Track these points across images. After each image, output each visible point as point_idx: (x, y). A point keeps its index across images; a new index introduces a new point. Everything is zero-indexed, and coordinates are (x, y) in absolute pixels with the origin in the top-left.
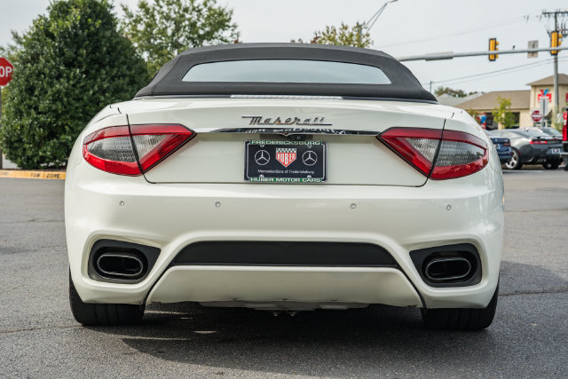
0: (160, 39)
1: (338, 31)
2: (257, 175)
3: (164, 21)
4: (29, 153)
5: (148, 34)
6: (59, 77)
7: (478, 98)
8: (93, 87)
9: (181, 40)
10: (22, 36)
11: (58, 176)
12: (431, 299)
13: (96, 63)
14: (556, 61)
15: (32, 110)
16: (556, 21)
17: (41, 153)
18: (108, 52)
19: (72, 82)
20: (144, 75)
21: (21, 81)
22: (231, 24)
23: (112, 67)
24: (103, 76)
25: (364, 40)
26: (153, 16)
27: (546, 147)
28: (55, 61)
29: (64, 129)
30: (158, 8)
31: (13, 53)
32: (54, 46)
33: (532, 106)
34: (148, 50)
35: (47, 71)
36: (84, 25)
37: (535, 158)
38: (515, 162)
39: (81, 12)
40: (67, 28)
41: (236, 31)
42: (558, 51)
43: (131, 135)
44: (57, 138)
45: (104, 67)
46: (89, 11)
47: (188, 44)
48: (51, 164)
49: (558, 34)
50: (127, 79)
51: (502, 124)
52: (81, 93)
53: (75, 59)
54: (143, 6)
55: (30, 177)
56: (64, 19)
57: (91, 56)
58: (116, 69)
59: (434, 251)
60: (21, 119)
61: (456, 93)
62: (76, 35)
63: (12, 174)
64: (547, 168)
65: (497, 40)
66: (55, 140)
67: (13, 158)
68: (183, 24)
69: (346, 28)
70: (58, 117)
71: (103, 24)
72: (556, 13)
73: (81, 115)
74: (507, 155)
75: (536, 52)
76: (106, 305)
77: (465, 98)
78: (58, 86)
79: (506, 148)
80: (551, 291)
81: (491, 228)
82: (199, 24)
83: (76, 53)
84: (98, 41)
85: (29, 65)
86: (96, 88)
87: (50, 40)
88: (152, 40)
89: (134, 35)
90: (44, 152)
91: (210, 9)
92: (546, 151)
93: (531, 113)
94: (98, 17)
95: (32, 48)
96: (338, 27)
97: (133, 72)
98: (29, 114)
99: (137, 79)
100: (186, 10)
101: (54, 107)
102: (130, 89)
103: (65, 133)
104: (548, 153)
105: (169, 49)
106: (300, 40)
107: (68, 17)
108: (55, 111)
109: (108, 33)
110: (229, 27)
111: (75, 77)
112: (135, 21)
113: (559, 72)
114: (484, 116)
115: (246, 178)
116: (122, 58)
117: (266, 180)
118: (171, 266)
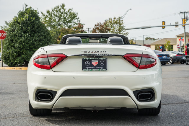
0: (54, 23)
1: (112, 19)
3: (55, 17)
4: (12, 61)
5: (50, 21)
6: (21, 36)
7: (160, 41)
8: (32, 39)
9: (61, 23)
10: (8, 23)
11: (21, 69)
12: (140, 105)
13: (33, 32)
14: (185, 28)
15: (13, 47)
16: (184, 15)
17: (15, 61)
18: (37, 28)
19: (25, 38)
20: (49, 35)
21: (9, 38)
22: (77, 17)
23: (39, 33)
24: (36, 36)
25: (121, 22)
26: (51, 15)
27: (181, 57)
28: (20, 31)
29: (23, 53)
30: (53, 13)
31: (5, 28)
32: (19, 26)
33: (177, 43)
34: (50, 26)
35: (17, 34)
36: (29, 19)
37: (178, 61)
38: (171, 62)
39: (28, 15)
40: (24, 20)
41: (79, 20)
42: (185, 25)
43: (48, 57)
44: (21, 56)
45: (36, 33)
46: (31, 15)
47: (63, 24)
48: (19, 65)
49: (185, 19)
50: (43, 37)
51: (167, 49)
52: (28, 41)
53: (26, 31)
54: (48, 12)
55: (12, 69)
56: (23, 17)
57: (32, 29)
58: (40, 33)
59: (140, 91)
60: (9, 50)
61: (152, 39)
62: (27, 22)
63: (6, 68)
64: (182, 64)
65: (165, 22)
66: (20, 57)
67: (6, 63)
68: (62, 18)
69: (115, 18)
70: (21, 49)
71: (36, 19)
72: (184, 13)
73: (29, 49)
74: (169, 59)
75: (178, 25)
76: (40, 109)
77: (155, 41)
78: (21, 39)
79: (168, 57)
80: (179, 103)
81: (158, 84)
82: (67, 18)
83: (27, 28)
84: (34, 24)
85: (12, 33)
86: (33, 40)
87: (18, 25)
88: (51, 23)
89: (45, 22)
90: (17, 61)
91: (70, 13)
92: (181, 58)
93: (177, 45)
94: (34, 17)
95: (13, 27)
96: (113, 18)
97: (45, 34)
98: (12, 49)
99: (47, 37)
100: (62, 13)
101: (20, 46)
102: (45, 40)
103: (23, 55)
104: (182, 59)
105: (57, 26)
106: (100, 23)
107: (24, 17)
108: (20, 47)
109: (37, 22)
110: (77, 18)
111: (26, 36)
112: (45, 17)
113: (186, 32)
114: (161, 46)
115: (83, 70)
116: (42, 30)
117: (89, 70)
118: (60, 96)
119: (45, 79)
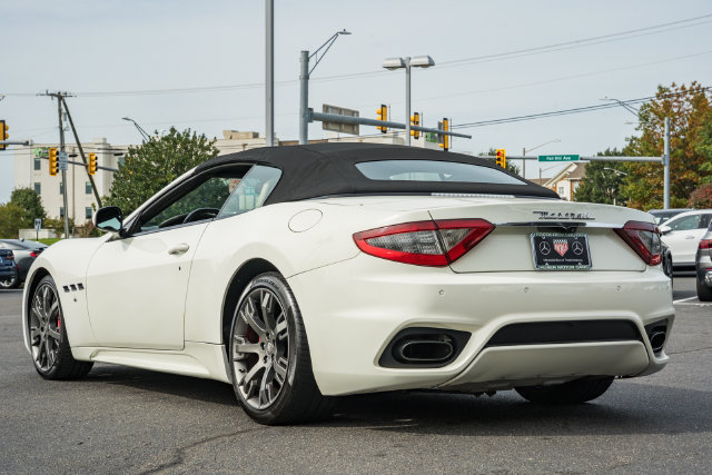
2: (544, 263)
43: (437, 229)
115: (537, 267)
117: (549, 267)
118: (485, 347)
119: (441, 296)
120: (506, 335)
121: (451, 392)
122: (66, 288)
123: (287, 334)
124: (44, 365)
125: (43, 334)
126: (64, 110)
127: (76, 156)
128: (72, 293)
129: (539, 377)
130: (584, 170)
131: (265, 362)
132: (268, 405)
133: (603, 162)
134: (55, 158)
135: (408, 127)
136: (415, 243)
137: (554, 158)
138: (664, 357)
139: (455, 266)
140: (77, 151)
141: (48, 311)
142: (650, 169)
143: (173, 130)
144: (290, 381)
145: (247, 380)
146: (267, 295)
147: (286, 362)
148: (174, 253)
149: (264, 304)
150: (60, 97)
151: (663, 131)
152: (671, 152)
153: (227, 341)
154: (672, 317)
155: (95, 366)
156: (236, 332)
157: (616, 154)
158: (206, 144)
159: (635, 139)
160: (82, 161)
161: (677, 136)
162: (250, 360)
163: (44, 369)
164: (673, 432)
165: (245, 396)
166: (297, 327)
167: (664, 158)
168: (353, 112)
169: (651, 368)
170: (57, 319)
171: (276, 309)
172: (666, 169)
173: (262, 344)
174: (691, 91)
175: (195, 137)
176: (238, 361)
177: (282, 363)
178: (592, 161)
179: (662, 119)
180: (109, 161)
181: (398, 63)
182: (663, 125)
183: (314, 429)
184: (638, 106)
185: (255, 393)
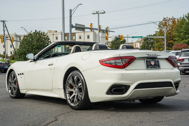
43: (121, 59)
104: (4, 68)
115: (147, 68)
117: (150, 68)
118: (134, 89)
119: (123, 76)
120: (139, 86)
121: (125, 101)
122: (19, 74)
123: (82, 86)
124: (12, 95)
125: (12, 86)
126: (5, 25)
127: (8, 37)
128: (20, 76)
129: (147, 97)
130: (143, 40)
131: (75, 93)
132: (76, 105)
133: (148, 38)
134: (3, 38)
135: (98, 29)
136: (115, 62)
137: (136, 37)
138: (178, 91)
139: (126, 68)
140: (8, 36)
141: (13, 80)
142: (161, 40)
143: (36, 31)
144: (83, 98)
145: (70, 99)
146: (76, 76)
147: (81, 94)
148: (49, 65)
149: (75, 79)
150: (4, 22)
151: (164, 30)
152: (166, 35)
153: (65, 88)
154: (180, 81)
155: (26, 94)
156: (67, 85)
157: (152, 36)
158: (45, 34)
159: (157, 31)
160: (10, 39)
161: (168, 31)
162: (71, 93)
163: (12, 96)
164: (182, 111)
165: (70, 103)
166: (84, 84)
167: (164, 37)
168: (83, 26)
169: (175, 94)
170: (16, 82)
171: (78, 80)
172: (165, 40)
173: (74, 89)
174: (172, 19)
175: (42, 33)
176: (68, 93)
177: (80, 94)
178: (145, 38)
179: (164, 27)
180: (17, 39)
181: (96, 12)
182: (164, 28)
183: (89, 111)
184: (158, 23)
185: (73, 102)
